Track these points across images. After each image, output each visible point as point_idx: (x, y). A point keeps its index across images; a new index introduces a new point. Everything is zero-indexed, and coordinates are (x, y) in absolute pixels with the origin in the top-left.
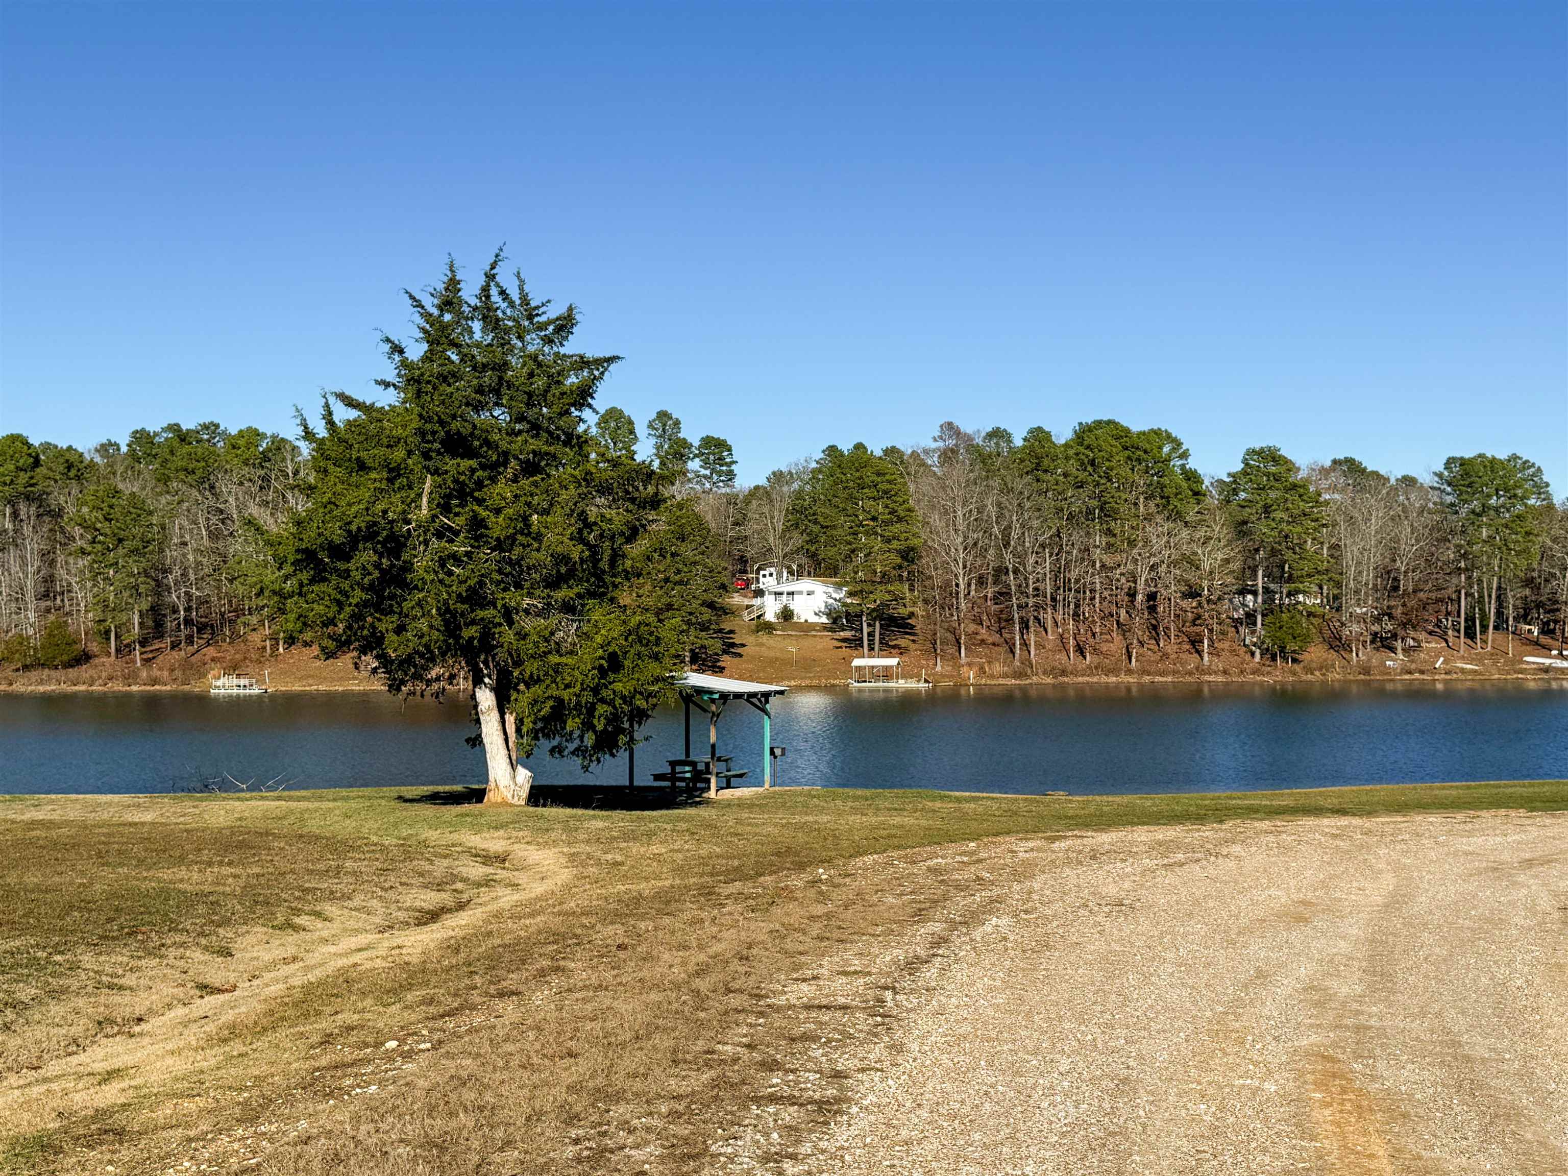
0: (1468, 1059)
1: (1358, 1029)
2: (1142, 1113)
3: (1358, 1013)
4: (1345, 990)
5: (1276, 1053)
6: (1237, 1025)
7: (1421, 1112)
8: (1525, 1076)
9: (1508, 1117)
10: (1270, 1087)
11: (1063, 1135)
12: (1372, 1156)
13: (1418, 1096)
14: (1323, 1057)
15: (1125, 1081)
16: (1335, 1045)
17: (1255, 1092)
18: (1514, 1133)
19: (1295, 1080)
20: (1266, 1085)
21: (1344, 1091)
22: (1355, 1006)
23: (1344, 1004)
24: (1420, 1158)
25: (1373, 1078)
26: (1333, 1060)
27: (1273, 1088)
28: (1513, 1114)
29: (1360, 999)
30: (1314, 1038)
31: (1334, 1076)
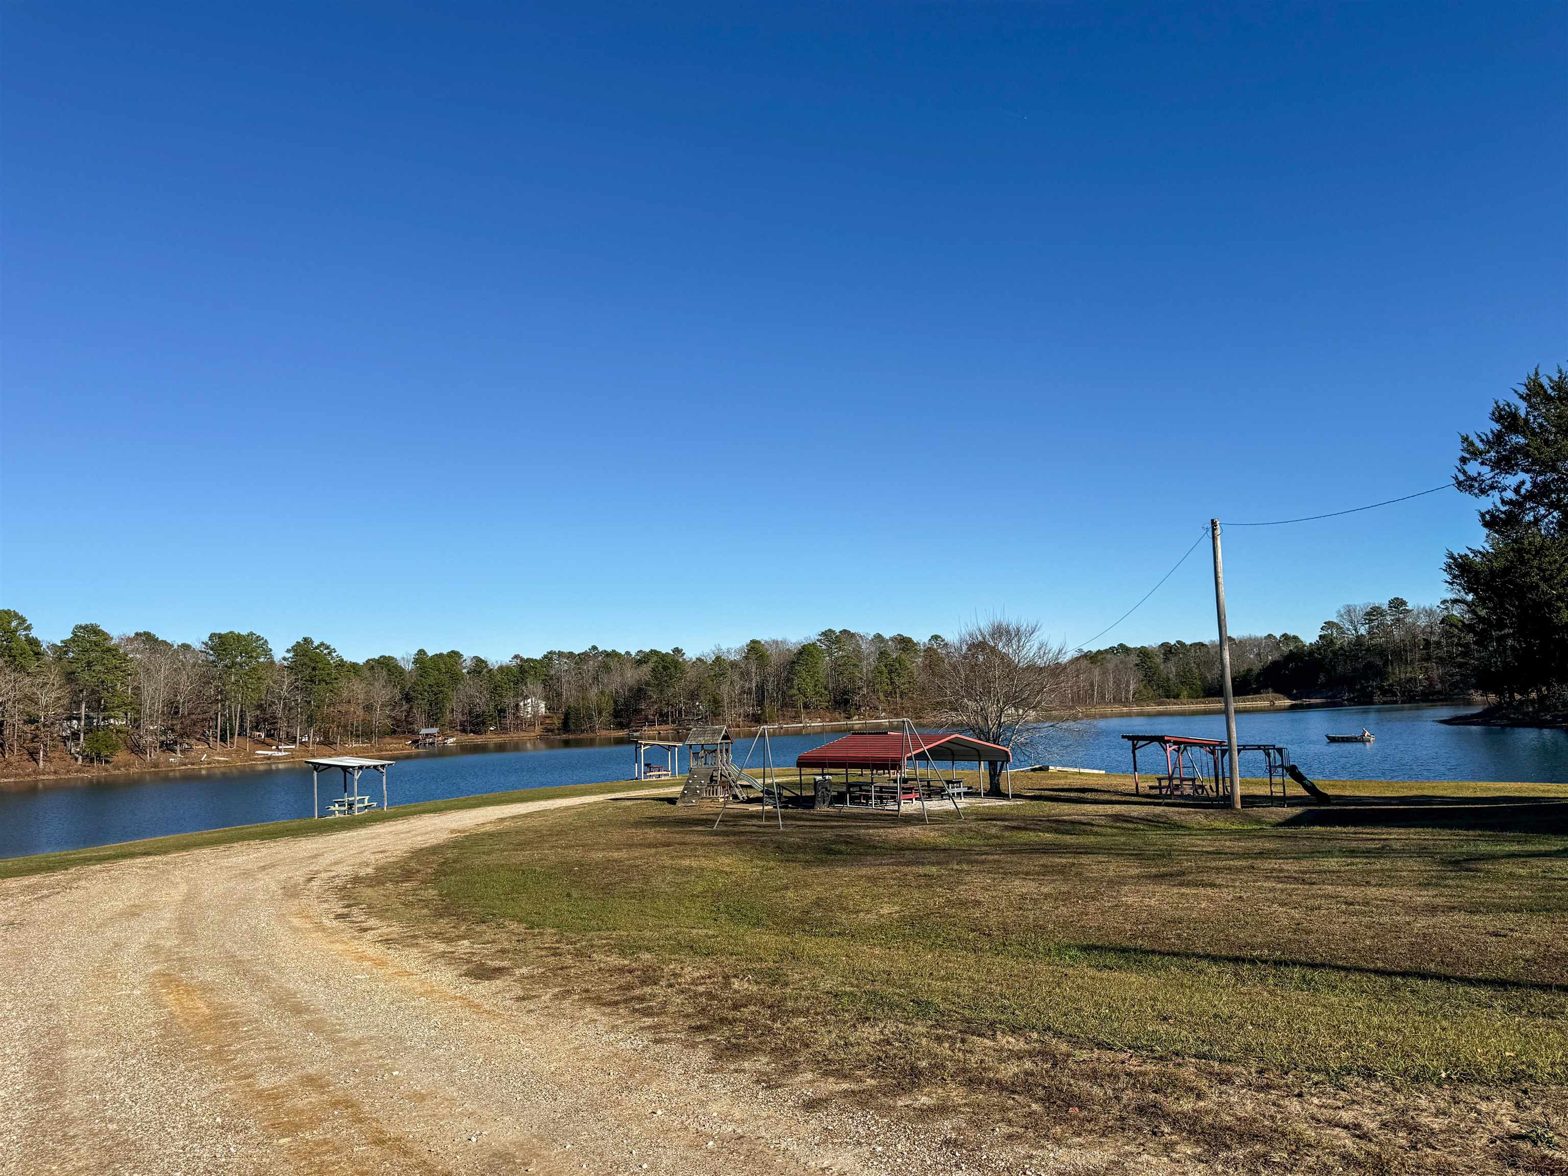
0: (240, 961)
1: (179, 959)
2: (66, 1016)
3: (178, 952)
4: (169, 944)
5: (136, 978)
6: (110, 970)
7: (220, 987)
8: (271, 963)
9: (263, 981)
10: (137, 992)
11: (22, 1034)
12: (197, 1008)
13: (217, 981)
14: (163, 974)
15: (51, 1006)
16: (168, 968)
17: (129, 996)
18: (266, 986)
19: (150, 987)
20: (135, 992)
21: (178, 986)
22: (176, 950)
23: (170, 950)
24: (222, 1004)
25: (192, 978)
26: (169, 975)
27: (139, 992)
28: (267, 979)
29: (178, 946)
30: (155, 968)
31: (171, 981)
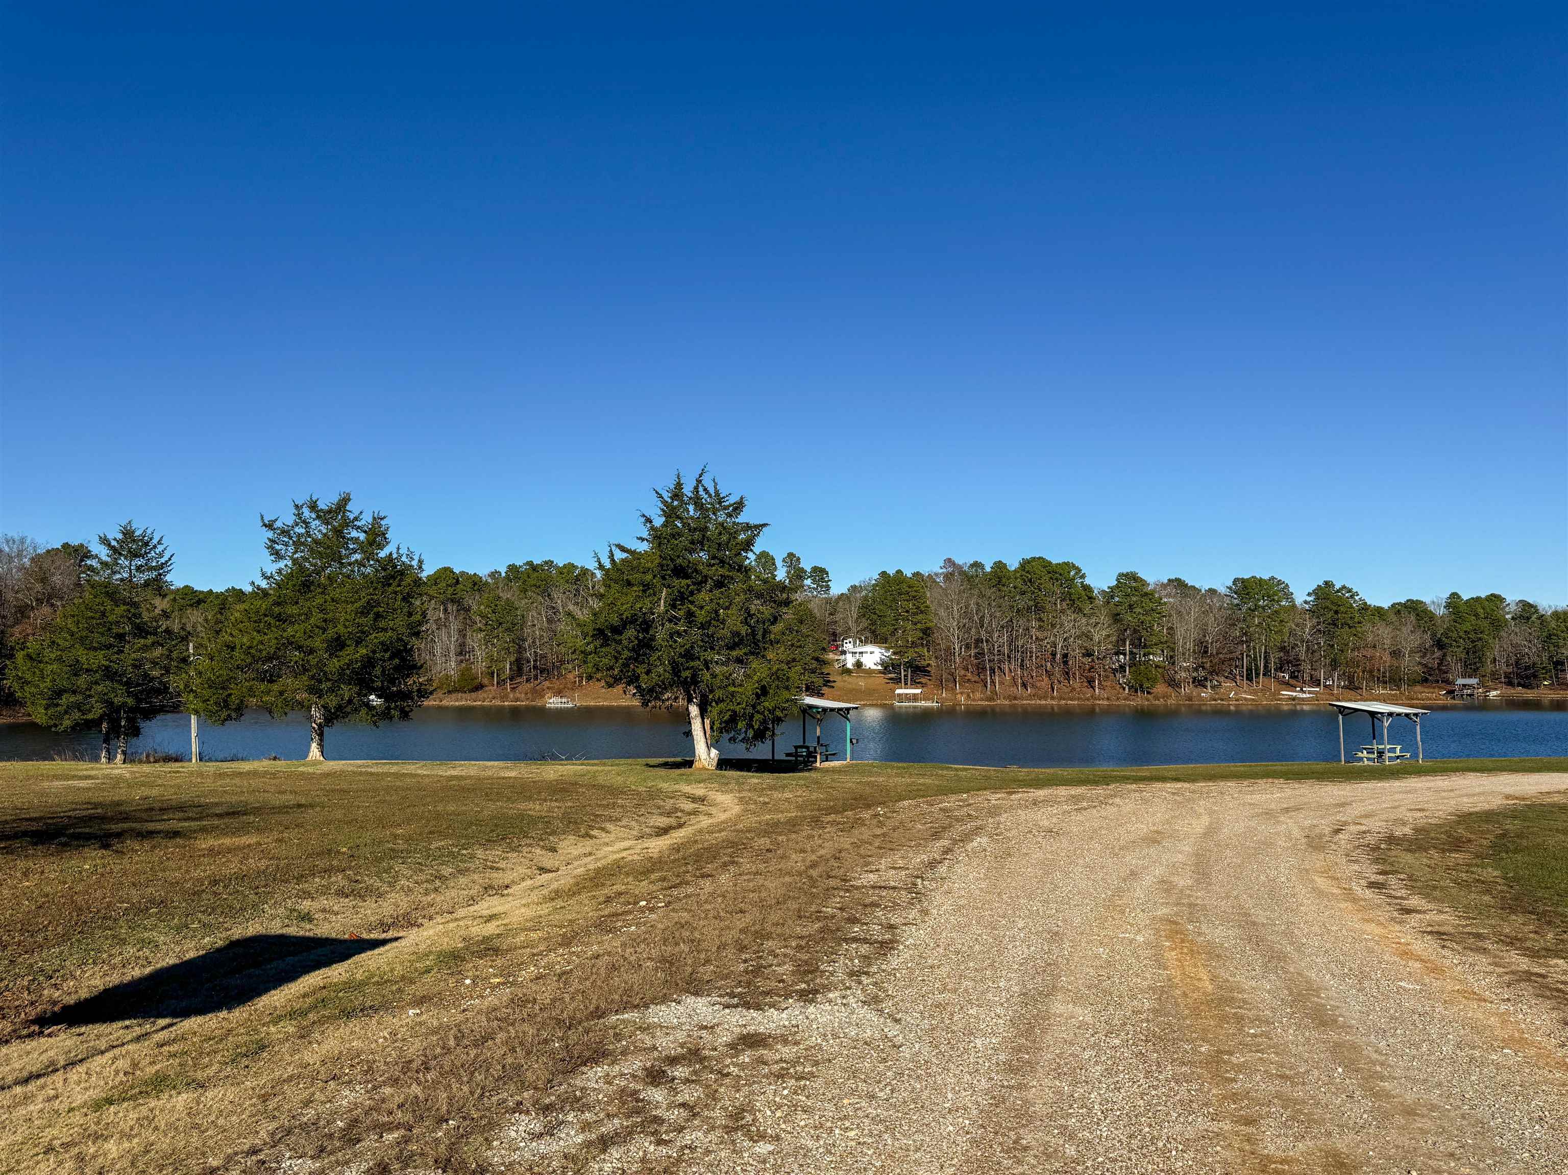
0: (1254, 923)
1: (1190, 905)
2: (1066, 953)
3: (1189, 896)
4: (1182, 883)
5: (1143, 919)
6: (1120, 902)
7: (1228, 954)
8: (1288, 934)
9: (1279, 958)
10: (1139, 938)
11: (1021, 965)
12: (1200, 979)
13: (1226, 945)
14: (1170, 921)
15: (1056, 934)
16: (1176, 914)
17: (1131, 941)
18: (1282, 967)
19: (1154, 934)
20: (1138, 938)
21: (1183, 941)
22: (1188, 892)
23: (1181, 891)
24: (1228, 981)
25: (1200, 934)
26: (1176, 923)
27: (1142, 939)
28: (1282, 957)
29: (1190, 888)
30: (1165, 911)
31: (1177, 933)
